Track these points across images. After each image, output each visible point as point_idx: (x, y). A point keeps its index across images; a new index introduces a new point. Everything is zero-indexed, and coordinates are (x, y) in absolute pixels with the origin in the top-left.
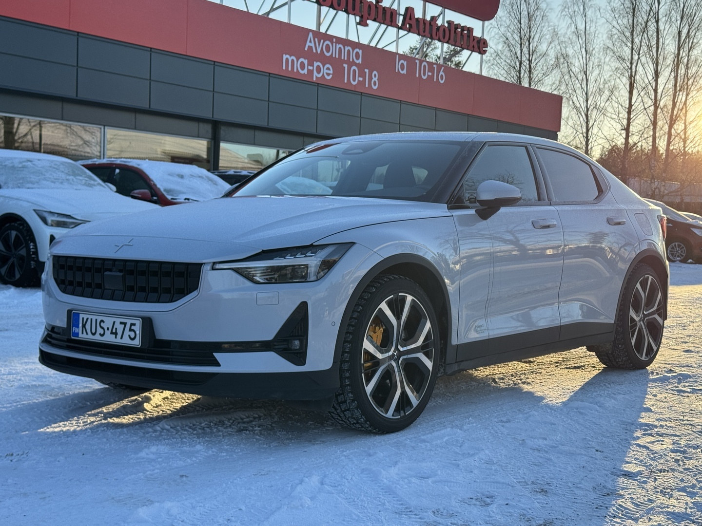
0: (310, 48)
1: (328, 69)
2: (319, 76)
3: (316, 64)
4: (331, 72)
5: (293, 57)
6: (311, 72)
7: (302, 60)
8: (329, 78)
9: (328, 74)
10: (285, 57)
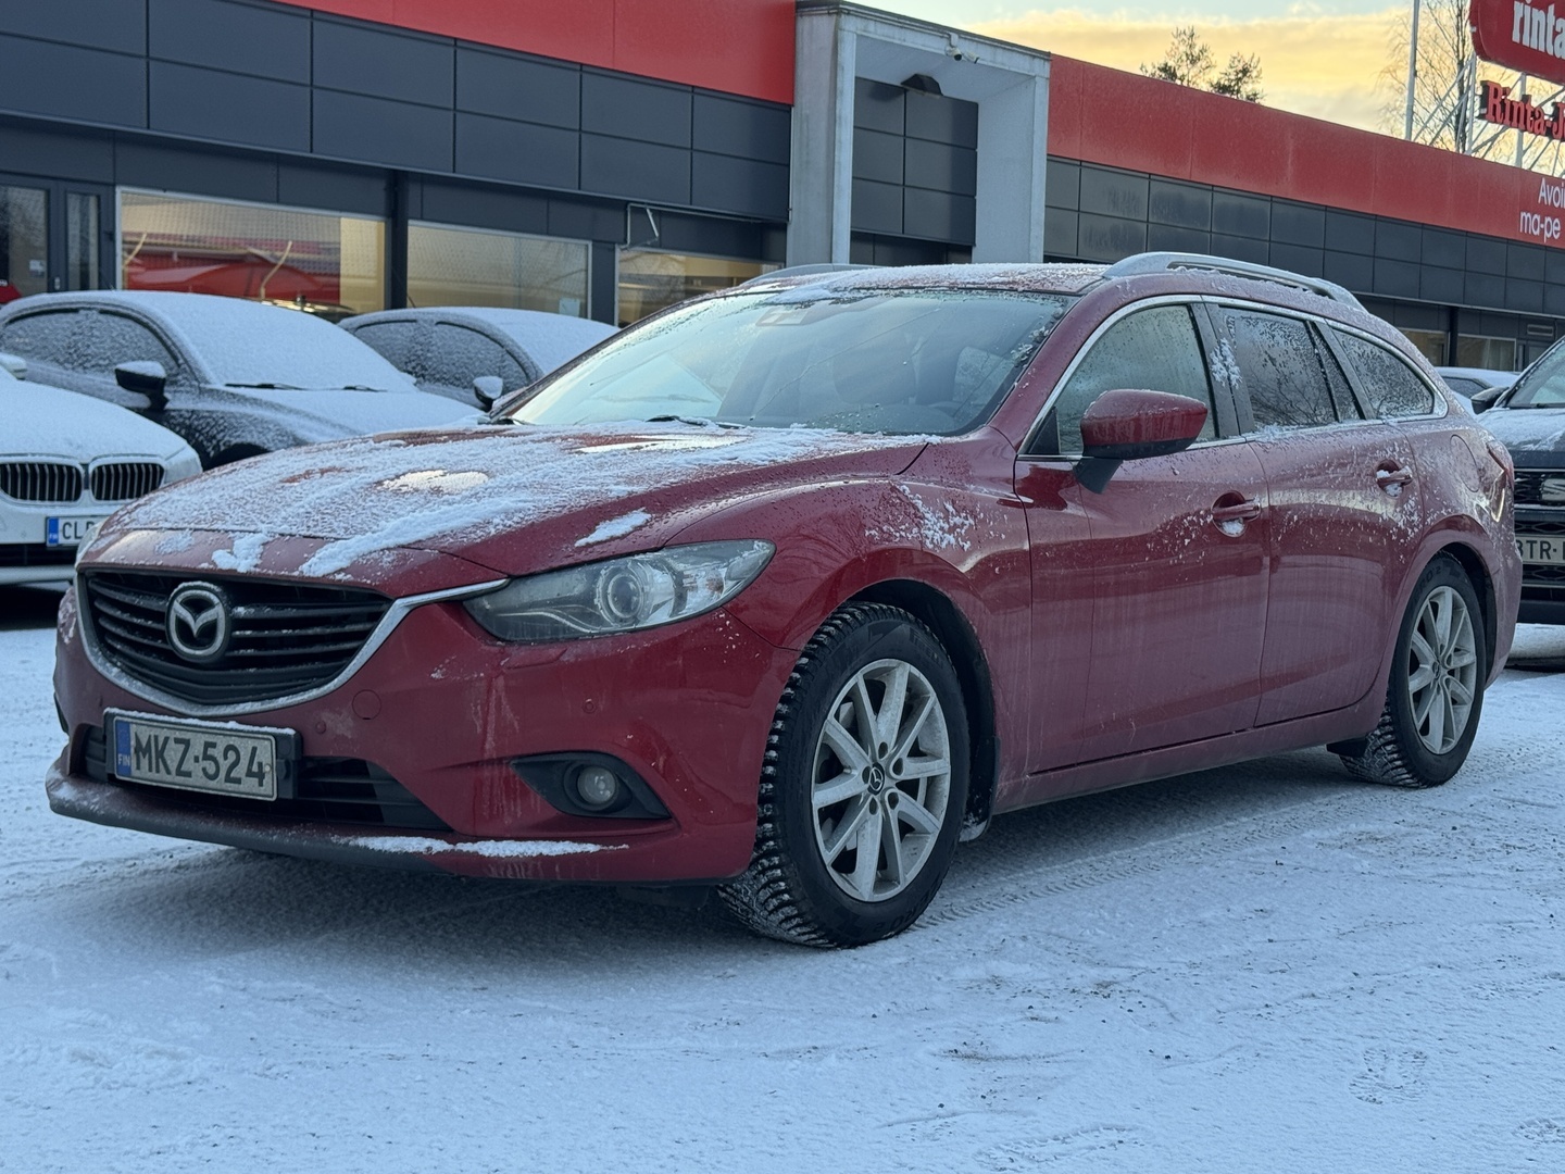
0: (1543, 198)
1: (1557, 225)
2: (1549, 235)
3: (1548, 219)
4: (1558, 229)
5: (1529, 215)
6: (1542, 230)
7: (1536, 216)
8: (1556, 237)
9: (1556, 232)
10: (1523, 214)
